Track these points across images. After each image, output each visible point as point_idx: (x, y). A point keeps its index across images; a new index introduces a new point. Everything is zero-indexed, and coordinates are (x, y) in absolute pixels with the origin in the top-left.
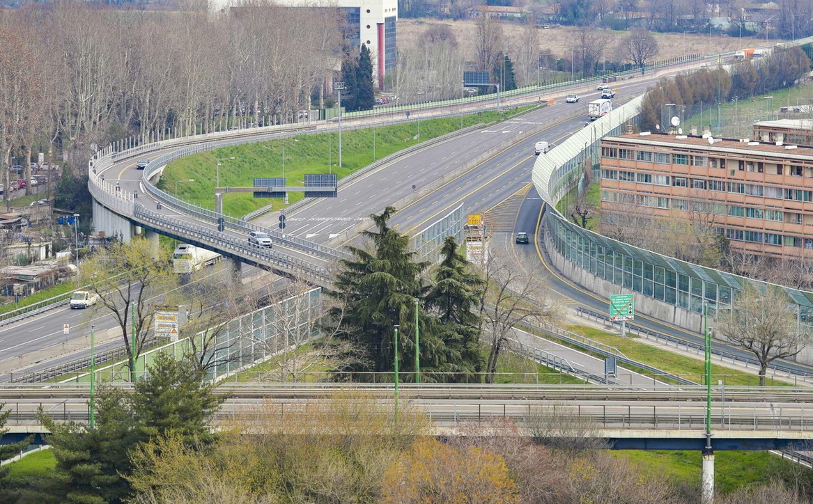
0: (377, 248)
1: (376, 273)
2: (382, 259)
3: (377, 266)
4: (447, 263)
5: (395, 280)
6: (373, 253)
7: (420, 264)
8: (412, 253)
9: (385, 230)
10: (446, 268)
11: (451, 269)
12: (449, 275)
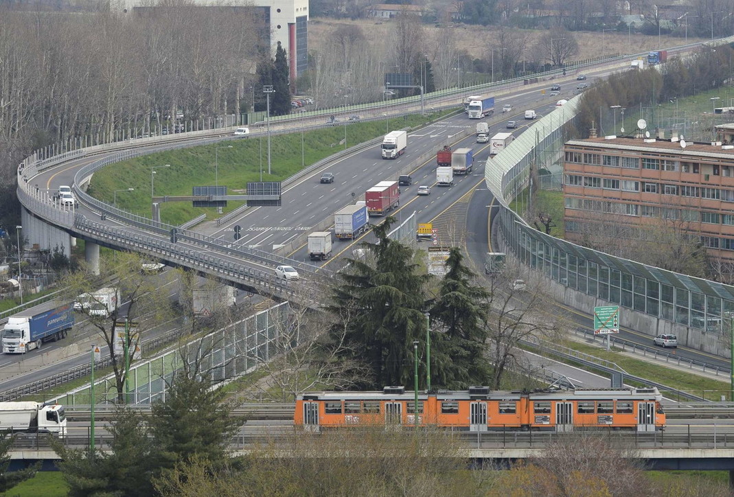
0: (377, 260)
1: (381, 287)
2: (384, 272)
3: (381, 279)
4: (452, 275)
5: (401, 294)
6: (373, 265)
7: (423, 276)
8: (414, 265)
9: (386, 241)
10: (451, 281)
11: (456, 281)
12: (455, 288)
